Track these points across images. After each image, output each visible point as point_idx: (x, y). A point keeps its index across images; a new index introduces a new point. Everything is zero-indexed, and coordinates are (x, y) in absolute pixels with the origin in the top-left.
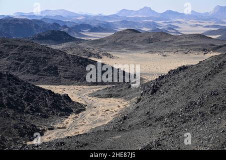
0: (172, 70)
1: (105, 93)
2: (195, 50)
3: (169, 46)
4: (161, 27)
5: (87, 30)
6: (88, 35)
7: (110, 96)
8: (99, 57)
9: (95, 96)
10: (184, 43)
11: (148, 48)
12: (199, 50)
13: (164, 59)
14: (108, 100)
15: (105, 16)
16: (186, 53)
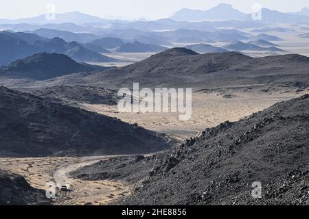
0: (208, 129)
1: (97, 171)
2: (282, 85)
3: (239, 78)
4: (247, 38)
5: (115, 49)
6: (115, 57)
7: (104, 176)
8: (111, 101)
9: (79, 177)
10: (269, 71)
11: (203, 83)
12: (288, 85)
13: (225, 102)
14: (99, 183)
15: (151, 23)
16: (266, 91)
